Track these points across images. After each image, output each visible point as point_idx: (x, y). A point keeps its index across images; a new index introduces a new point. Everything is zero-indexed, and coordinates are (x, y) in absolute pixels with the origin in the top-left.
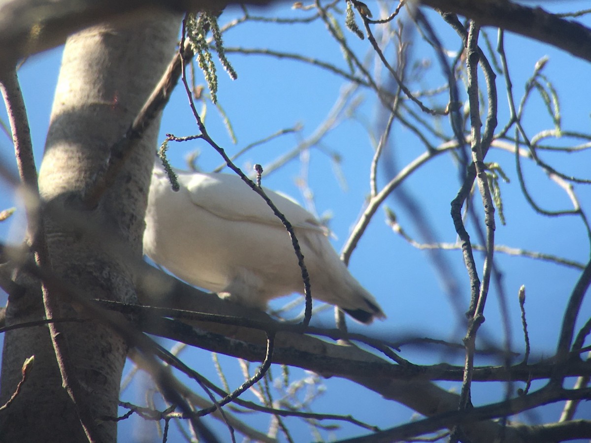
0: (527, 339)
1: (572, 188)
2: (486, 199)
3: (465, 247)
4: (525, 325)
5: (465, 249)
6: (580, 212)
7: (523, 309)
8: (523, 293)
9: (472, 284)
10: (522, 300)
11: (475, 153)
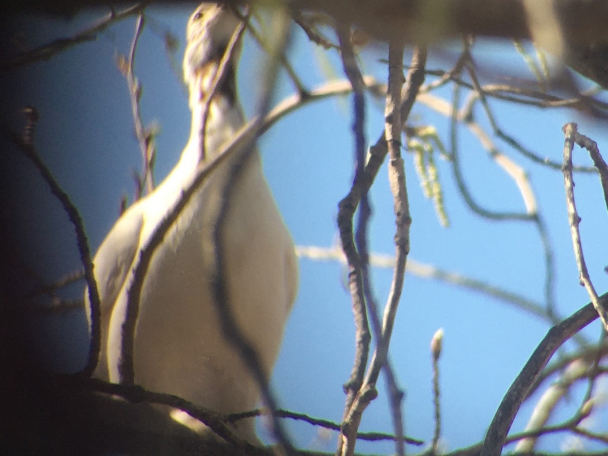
0: (438, 416)
1: (528, 176)
2: (400, 202)
3: (354, 277)
4: (437, 393)
5: (354, 281)
6: (535, 218)
7: (436, 368)
8: (439, 343)
9: (358, 338)
10: (437, 354)
11: (391, 126)
